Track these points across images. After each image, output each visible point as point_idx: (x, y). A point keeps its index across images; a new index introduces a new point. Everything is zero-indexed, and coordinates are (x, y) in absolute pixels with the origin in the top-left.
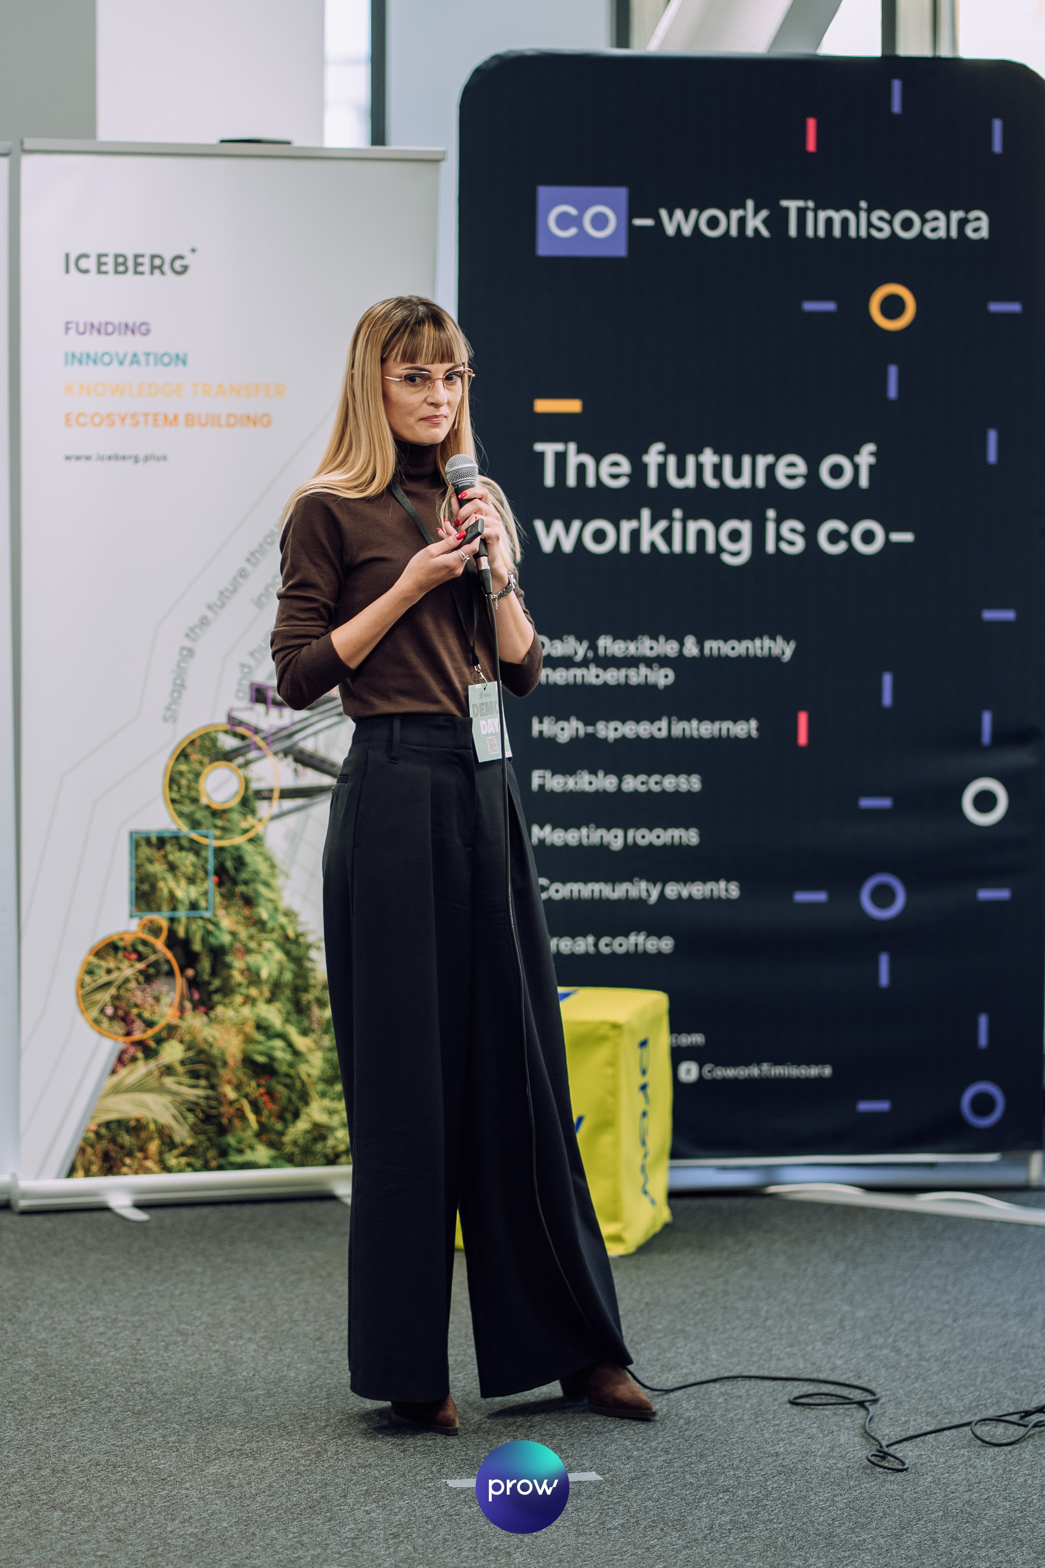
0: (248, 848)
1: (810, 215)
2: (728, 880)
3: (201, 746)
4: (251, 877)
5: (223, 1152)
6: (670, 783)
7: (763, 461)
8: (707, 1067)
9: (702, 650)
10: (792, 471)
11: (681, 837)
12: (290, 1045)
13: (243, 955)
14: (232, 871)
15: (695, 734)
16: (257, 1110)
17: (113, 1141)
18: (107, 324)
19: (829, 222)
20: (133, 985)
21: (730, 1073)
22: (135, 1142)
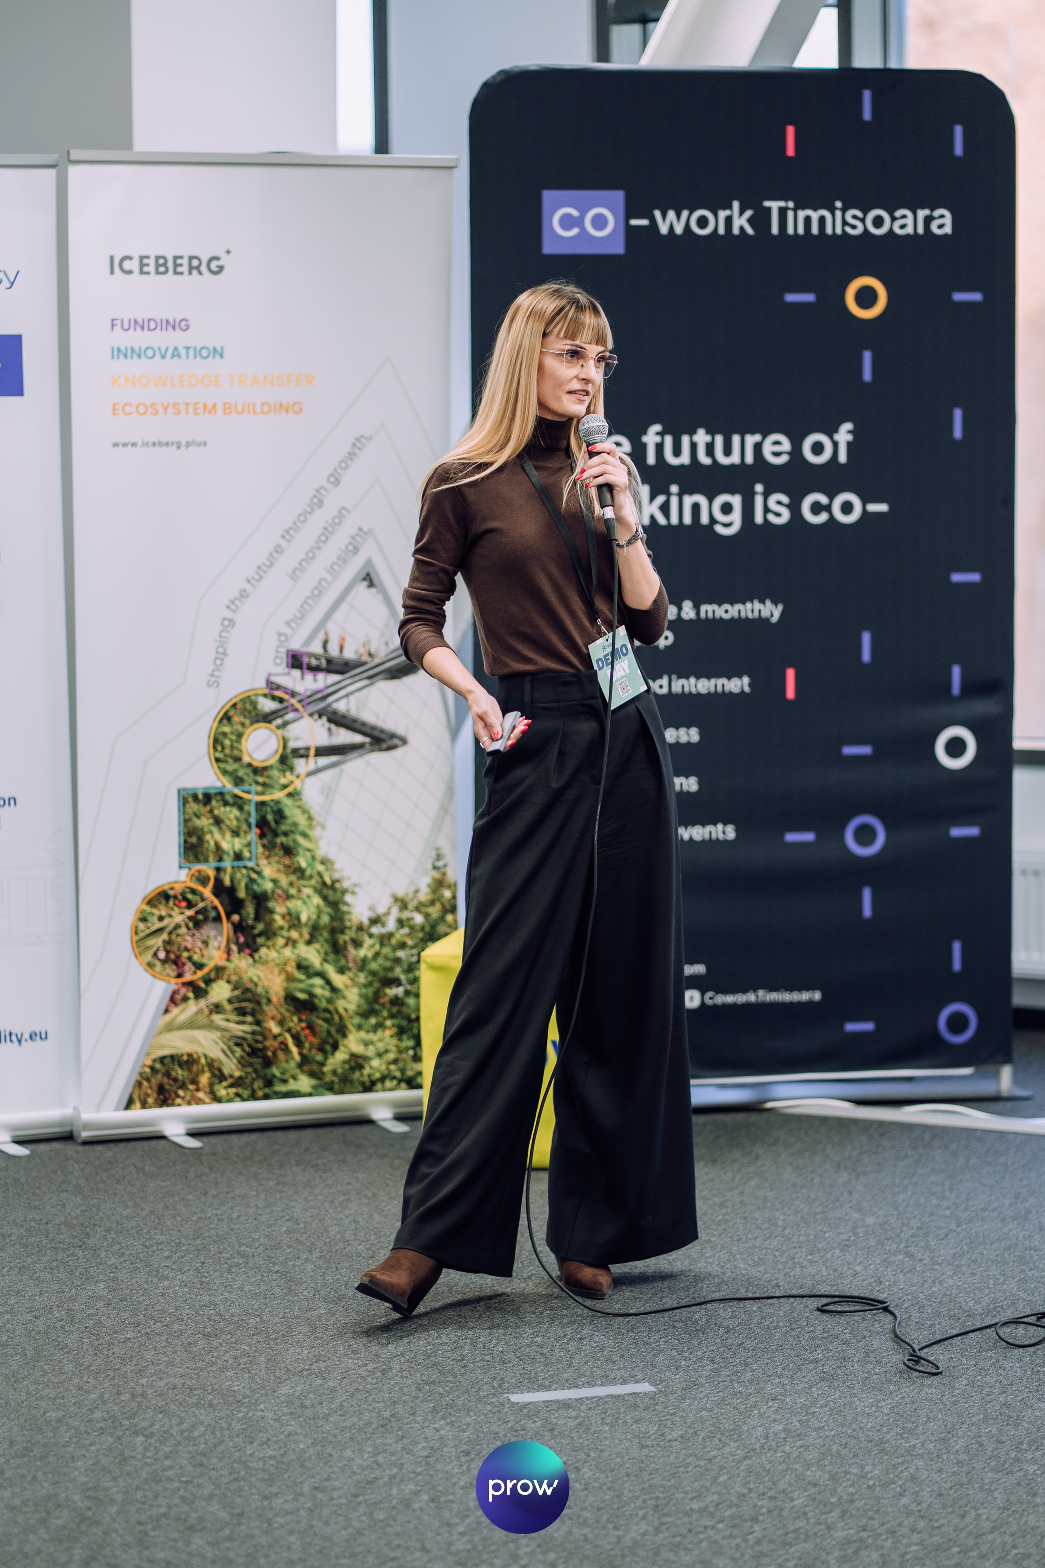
0: (288, 802)
1: (790, 214)
2: (725, 824)
3: (242, 709)
4: (290, 829)
5: (269, 1083)
7: (751, 440)
8: (708, 995)
9: (698, 613)
10: (777, 448)
12: (328, 982)
13: (284, 900)
14: (273, 824)
15: (694, 691)
16: (299, 1043)
17: (167, 1074)
18: (149, 320)
19: (808, 220)
20: (183, 930)
21: (729, 999)
22: (186, 1073)
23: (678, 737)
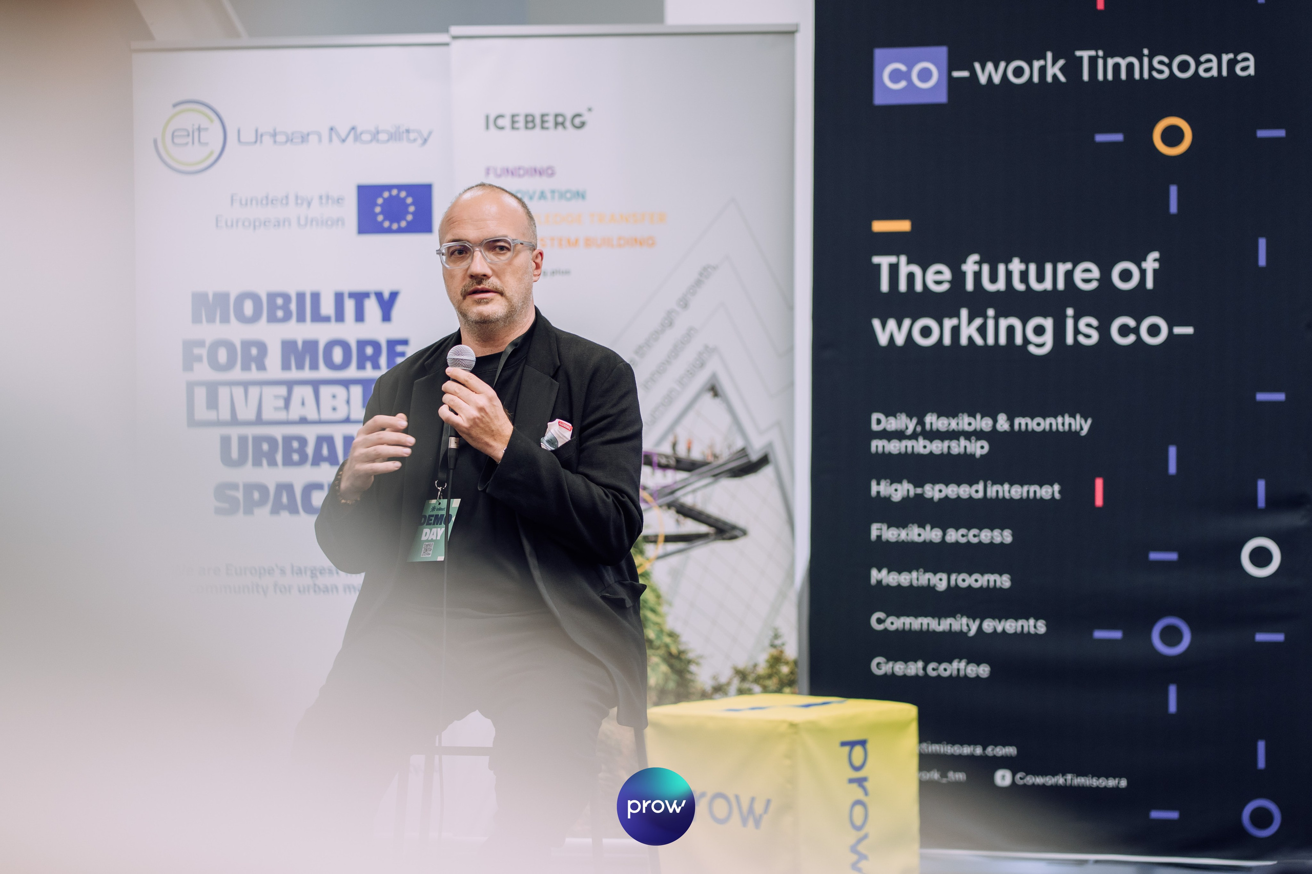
1: (1100, 62)
2: (1037, 619)
6: (986, 536)
7: (1063, 268)
8: (1019, 775)
9: (1012, 425)
10: (1087, 276)
11: (995, 581)
15: (1007, 496)
18: (518, 169)
19: (1117, 67)
21: (1039, 781)
23: (992, 538)
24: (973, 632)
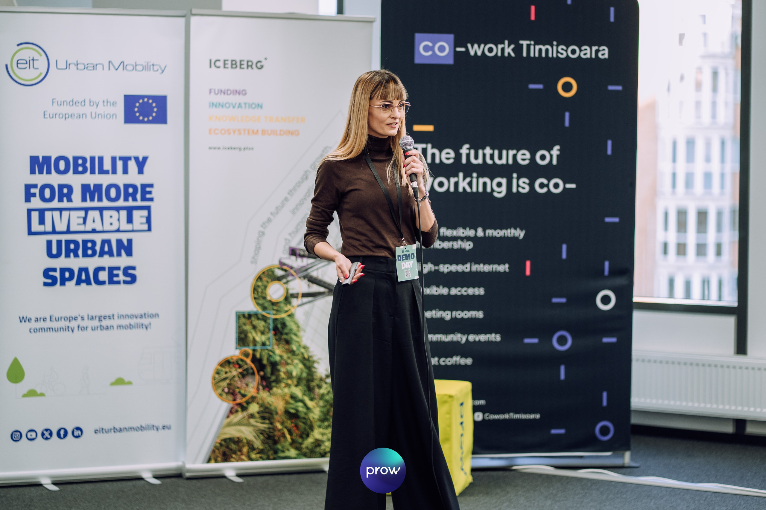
0: (288, 319)
1: (532, 47)
2: (496, 333)
3: (267, 274)
4: (289, 332)
5: (276, 452)
6: (471, 291)
7: (512, 153)
8: (487, 414)
9: (485, 234)
10: (524, 157)
11: (475, 314)
12: (305, 405)
13: (285, 365)
14: (281, 329)
15: (482, 270)
16: (290, 433)
17: (227, 447)
18: (228, 90)
19: (540, 50)
20: (237, 379)
21: (496, 417)
22: (237, 447)
24: (464, 341)
